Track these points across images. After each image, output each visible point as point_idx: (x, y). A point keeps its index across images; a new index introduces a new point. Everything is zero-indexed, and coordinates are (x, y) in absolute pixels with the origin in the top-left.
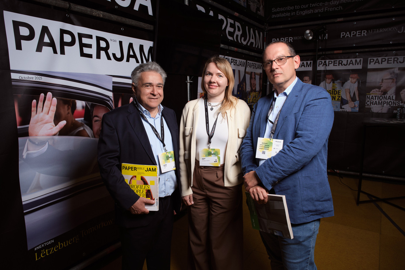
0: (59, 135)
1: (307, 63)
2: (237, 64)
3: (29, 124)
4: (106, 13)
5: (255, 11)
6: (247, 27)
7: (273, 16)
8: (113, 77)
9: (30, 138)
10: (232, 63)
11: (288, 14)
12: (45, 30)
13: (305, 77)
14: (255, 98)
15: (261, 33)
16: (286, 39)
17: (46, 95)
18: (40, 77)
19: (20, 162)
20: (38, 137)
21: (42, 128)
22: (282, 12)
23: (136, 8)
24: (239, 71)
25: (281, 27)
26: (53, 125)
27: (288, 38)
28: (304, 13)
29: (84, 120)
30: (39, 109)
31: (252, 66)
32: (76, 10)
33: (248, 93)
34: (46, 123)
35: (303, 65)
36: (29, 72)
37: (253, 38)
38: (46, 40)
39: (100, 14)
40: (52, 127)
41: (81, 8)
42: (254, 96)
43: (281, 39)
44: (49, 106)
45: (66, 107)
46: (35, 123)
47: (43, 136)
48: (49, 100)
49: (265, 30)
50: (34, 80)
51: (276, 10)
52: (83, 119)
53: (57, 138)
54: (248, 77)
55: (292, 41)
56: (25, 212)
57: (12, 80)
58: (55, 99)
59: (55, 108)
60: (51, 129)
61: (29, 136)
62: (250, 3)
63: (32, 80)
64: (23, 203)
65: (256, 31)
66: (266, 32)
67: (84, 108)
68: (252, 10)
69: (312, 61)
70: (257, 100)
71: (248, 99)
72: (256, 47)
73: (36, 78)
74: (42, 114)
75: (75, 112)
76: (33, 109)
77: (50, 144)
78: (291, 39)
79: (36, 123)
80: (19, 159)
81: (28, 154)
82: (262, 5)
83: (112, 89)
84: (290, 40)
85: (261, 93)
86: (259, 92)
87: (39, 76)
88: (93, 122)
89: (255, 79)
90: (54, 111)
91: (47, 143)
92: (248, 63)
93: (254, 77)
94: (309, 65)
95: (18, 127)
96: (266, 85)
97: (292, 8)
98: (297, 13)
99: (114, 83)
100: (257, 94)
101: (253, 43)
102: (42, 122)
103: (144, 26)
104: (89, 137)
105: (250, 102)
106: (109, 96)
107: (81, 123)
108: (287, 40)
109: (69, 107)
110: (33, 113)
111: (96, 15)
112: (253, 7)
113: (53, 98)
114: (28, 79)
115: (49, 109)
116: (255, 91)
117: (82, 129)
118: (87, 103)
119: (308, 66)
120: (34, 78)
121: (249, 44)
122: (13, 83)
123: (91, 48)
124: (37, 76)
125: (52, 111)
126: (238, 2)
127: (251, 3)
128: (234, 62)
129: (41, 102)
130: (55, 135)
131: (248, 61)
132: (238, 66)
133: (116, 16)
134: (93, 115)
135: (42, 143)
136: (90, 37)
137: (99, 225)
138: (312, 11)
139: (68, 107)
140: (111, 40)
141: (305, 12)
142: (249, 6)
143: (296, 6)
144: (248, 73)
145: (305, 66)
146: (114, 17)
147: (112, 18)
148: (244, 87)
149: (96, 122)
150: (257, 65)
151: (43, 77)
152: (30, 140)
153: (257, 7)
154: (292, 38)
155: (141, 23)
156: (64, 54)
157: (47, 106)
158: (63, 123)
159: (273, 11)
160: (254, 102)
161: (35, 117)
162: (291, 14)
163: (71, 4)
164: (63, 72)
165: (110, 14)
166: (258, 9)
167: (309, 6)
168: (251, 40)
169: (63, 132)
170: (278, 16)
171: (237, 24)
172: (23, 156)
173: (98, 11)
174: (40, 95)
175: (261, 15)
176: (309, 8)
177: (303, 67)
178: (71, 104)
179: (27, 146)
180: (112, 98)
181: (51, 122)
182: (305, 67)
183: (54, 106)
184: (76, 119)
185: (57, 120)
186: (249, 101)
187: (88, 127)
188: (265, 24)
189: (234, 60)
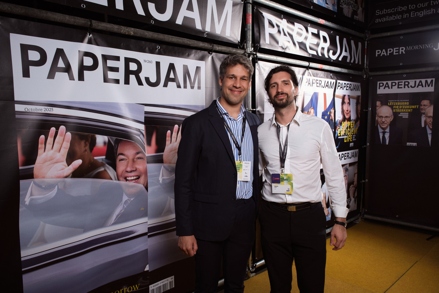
0: (72, 177)
1: (426, 82)
2: (322, 85)
3: (34, 163)
4: (138, 29)
5: (350, 16)
6: (338, 37)
7: (377, 21)
8: (145, 106)
9: (36, 180)
10: (313, 84)
11: (399, 17)
12: (60, 53)
13: (423, 101)
14: (349, 129)
15: (360, 44)
16: (396, 50)
17: (57, 129)
18: (51, 108)
19: (21, 210)
20: (46, 180)
21: (51, 168)
22: (390, 15)
23: (179, 21)
24: (325, 95)
25: (389, 34)
26: (65, 165)
27: (398, 48)
28: (421, 14)
29: (106, 158)
30: (49, 146)
31: (344, 87)
32: (100, 28)
33: (338, 122)
34: (56, 163)
35: (420, 84)
36: (37, 103)
37: (346, 51)
38: (61, 64)
39: (131, 31)
40: (63, 167)
41: (106, 26)
42: (347, 127)
43: (389, 50)
44: (61, 143)
45: (83, 143)
46: (42, 163)
47: (52, 178)
48: (61, 135)
49: (366, 39)
50: (43, 112)
51: (382, 13)
52: (104, 157)
53: (69, 180)
54: (338, 102)
55: (404, 53)
56: (23, 270)
57: (16, 113)
58: (69, 134)
59: (69, 144)
60: (62, 169)
61: (33, 178)
62: (342, 5)
63: (40, 112)
64: (22, 259)
65: (352, 42)
66: (367, 41)
67: (107, 144)
68: (345, 15)
69: (434, 79)
70: (352, 131)
71: (338, 130)
72: (352, 61)
73: (46, 110)
74: (52, 152)
75: (95, 149)
76: (40, 146)
77: (60, 187)
78: (402, 49)
79: (44, 163)
80: (20, 205)
81: (32, 200)
82: (361, 7)
83: (143, 121)
84: (401, 51)
85: (358, 122)
86: (356, 121)
87: (49, 107)
88: (118, 161)
89: (350, 104)
90: (67, 149)
91: (56, 187)
92: (339, 83)
93: (348, 101)
94: (429, 84)
95: (20, 168)
96: (367, 112)
97: (405, 8)
98: (412, 14)
99: (146, 113)
100: (352, 123)
101: (347, 57)
102: (51, 161)
103: (188, 42)
104: (112, 179)
105: (342, 135)
106: (139, 129)
107: (102, 162)
108: (398, 51)
109: (87, 143)
110: (40, 151)
111: (126, 33)
112: (347, 11)
113: (66, 132)
114: (35, 111)
115: (61, 145)
116: (349, 120)
117: (102, 169)
118: (110, 138)
119: (429, 86)
120: (44, 110)
121: (340, 59)
122: (17, 116)
123: (118, 72)
124: (46, 107)
125: (65, 148)
126: (324, 6)
127: (344, 6)
128: (317, 83)
129: (51, 137)
130: (66, 177)
131: (338, 81)
132: (323, 87)
133: (152, 32)
134: (118, 153)
135: (50, 187)
136: (117, 58)
137: (121, 290)
138: (433, 11)
139: (85, 143)
140: (145, 61)
141: (423, 12)
142: (340, 9)
143: (410, 6)
144: (338, 97)
145: (424, 84)
146: (149, 34)
147: (146, 35)
148: (332, 115)
149: (120, 162)
150: (352, 86)
151: (54, 108)
152: (35, 183)
153: (353, 9)
154: (404, 48)
155: (185, 40)
156: (83, 80)
157: (58, 142)
158: (78, 163)
159: (378, 13)
160: (348, 134)
161: (42, 156)
162: (402, 16)
163: (93, 21)
164: (81, 102)
165: (143, 31)
166: (355, 13)
167: (429, 4)
168: (344, 54)
169: (77, 174)
170: (384, 19)
171: (323, 33)
172: (25, 202)
173: (129, 28)
174: (50, 130)
175: (360, 20)
176: (429, 7)
177: (420, 87)
178: (90, 140)
179: (30, 190)
180: (144, 132)
181: (62, 161)
182: (423, 86)
183: (68, 142)
184: (95, 158)
185: (70, 158)
186: (340, 133)
187: (111, 168)
188: (366, 31)
189: (317, 80)
